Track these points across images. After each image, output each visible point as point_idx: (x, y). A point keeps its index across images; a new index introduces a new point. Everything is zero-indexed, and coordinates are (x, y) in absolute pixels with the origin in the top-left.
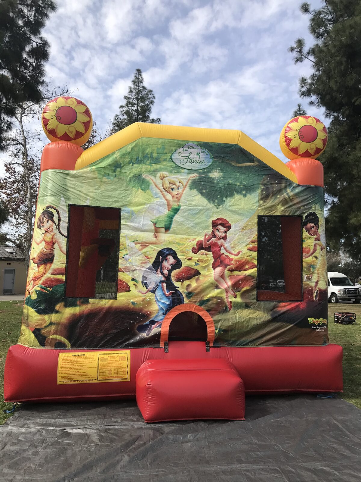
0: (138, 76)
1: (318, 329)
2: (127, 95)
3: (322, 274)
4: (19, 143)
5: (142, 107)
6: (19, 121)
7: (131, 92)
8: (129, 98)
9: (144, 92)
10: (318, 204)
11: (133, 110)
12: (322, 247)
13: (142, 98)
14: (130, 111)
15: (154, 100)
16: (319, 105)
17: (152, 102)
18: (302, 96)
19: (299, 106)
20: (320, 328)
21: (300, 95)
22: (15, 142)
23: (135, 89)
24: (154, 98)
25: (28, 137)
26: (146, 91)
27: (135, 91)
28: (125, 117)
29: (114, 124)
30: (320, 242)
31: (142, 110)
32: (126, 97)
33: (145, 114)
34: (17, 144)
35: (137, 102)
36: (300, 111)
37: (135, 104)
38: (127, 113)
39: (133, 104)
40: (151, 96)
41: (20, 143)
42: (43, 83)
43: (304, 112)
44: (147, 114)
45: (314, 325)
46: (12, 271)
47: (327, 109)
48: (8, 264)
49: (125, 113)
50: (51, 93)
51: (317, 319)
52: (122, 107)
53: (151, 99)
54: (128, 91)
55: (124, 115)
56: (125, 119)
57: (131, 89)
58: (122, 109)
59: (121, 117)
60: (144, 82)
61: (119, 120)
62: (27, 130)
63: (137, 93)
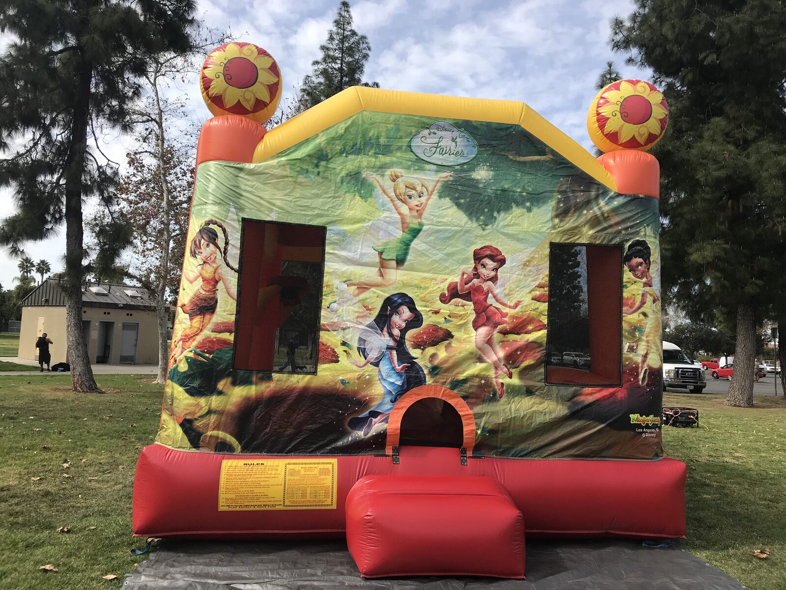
0: (343, 13)
1: (645, 432)
2: (325, 43)
3: (654, 343)
4: (152, 118)
5: (348, 63)
6: (152, 84)
7: (331, 39)
8: (328, 49)
9: (352, 40)
10: (650, 227)
11: (335, 69)
12: (654, 297)
13: (350, 48)
14: (330, 70)
15: (368, 52)
16: (642, 64)
17: (365, 56)
18: (616, 48)
19: (610, 66)
20: (649, 431)
21: (612, 47)
22: (145, 118)
23: (338, 34)
24: (369, 49)
25: (165, 110)
26: (357, 37)
27: (338, 38)
28: (322, 80)
29: (304, 90)
30: (653, 289)
31: (349, 69)
32: (323, 48)
33: (353, 76)
34: (148, 121)
35: (341, 55)
36: (610, 75)
37: (337, 58)
38: (324, 73)
39: (334, 59)
40: (365, 45)
41: (152, 120)
42: (192, 22)
43: (617, 76)
44: (357, 76)
45: (639, 426)
46: (135, 327)
47: (655, 71)
48: (128, 315)
49: (322, 73)
50: (204, 38)
51: (644, 416)
52: (316, 63)
53: (364, 51)
54: (327, 37)
55: (320, 76)
56: (320, 83)
57: (331, 34)
58: (316, 67)
59: (314, 79)
60: (353, 22)
61: (312, 85)
62: (164, 98)
63: (342, 41)
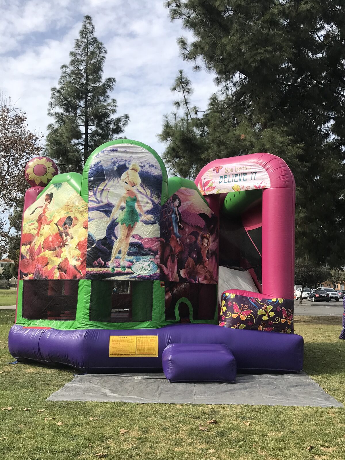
0: (87, 25)
2: (74, 50)
7: (78, 46)
8: (75, 54)
15: (105, 55)
17: (102, 59)
19: (181, 73)
23: (82, 42)
24: (106, 52)
26: (97, 43)
27: (83, 45)
31: (93, 68)
36: (182, 79)
37: (83, 61)
43: (186, 80)
52: (64, 66)
53: (102, 55)
54: (74, 45)
57: (77, 42)
58: (64, 70)
60: (95, 31)
